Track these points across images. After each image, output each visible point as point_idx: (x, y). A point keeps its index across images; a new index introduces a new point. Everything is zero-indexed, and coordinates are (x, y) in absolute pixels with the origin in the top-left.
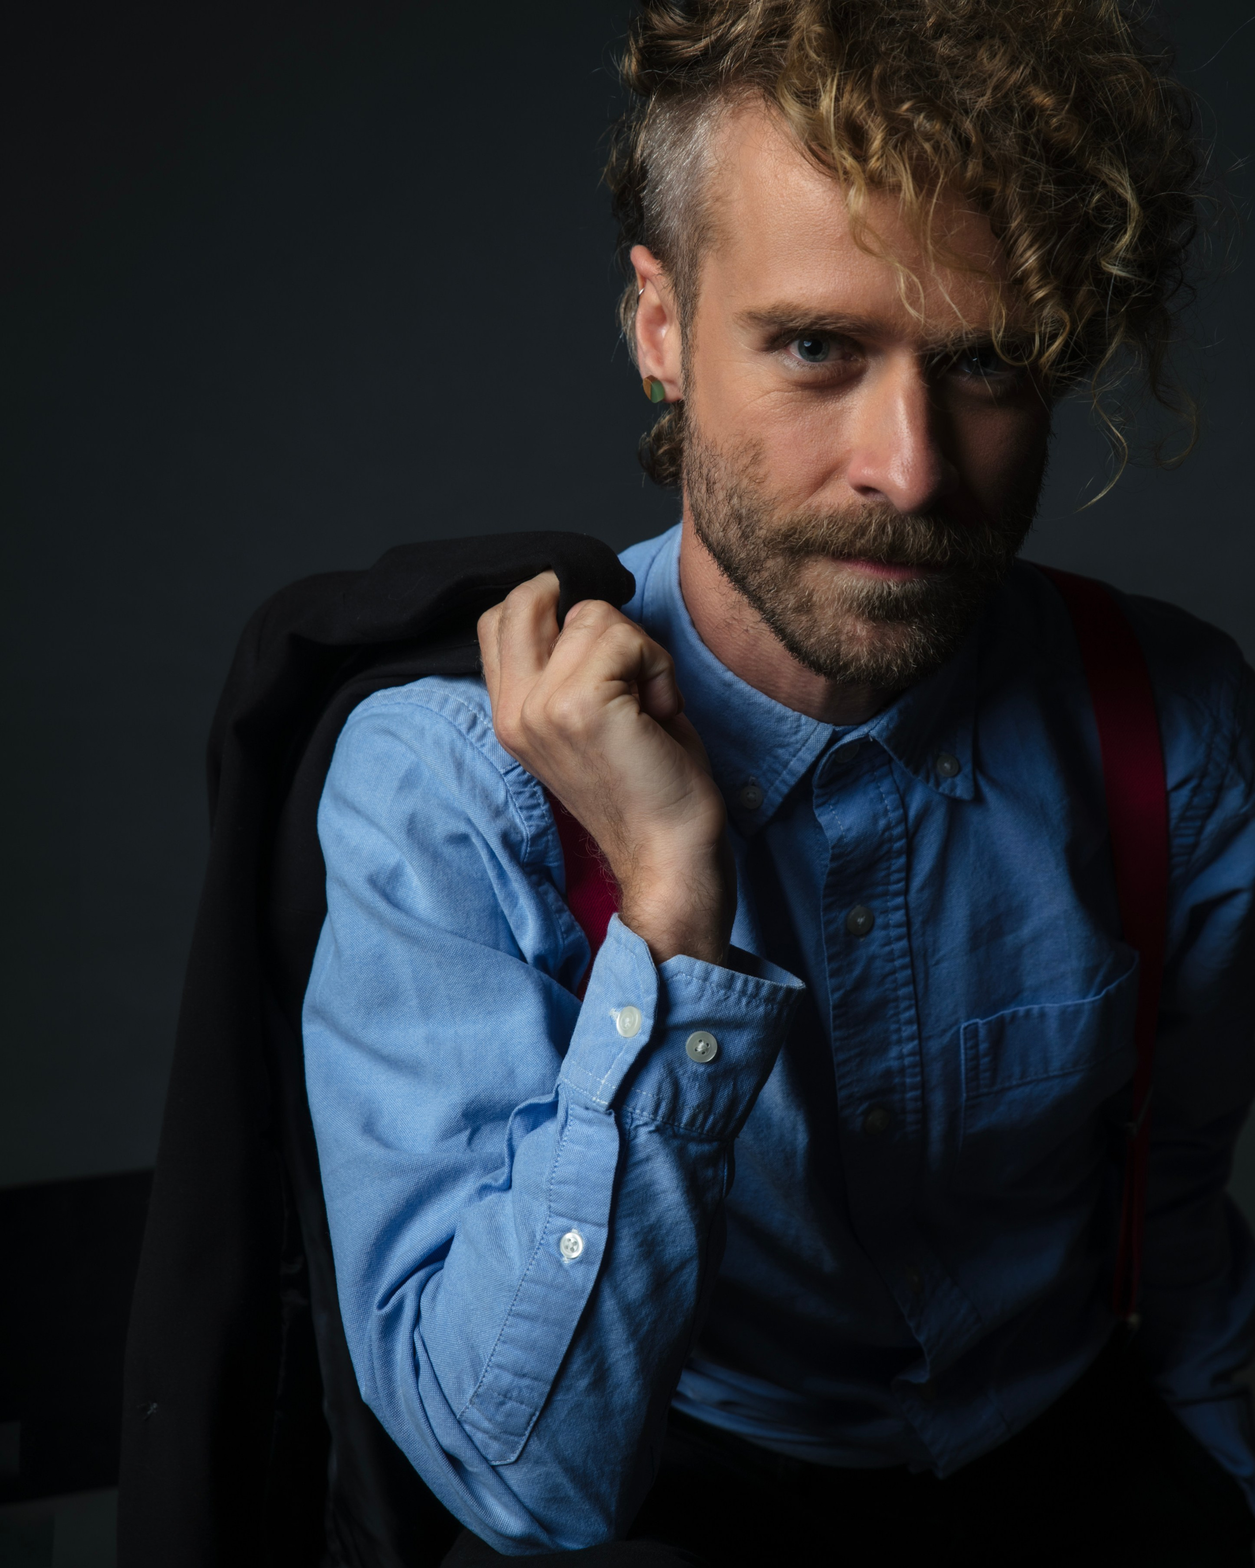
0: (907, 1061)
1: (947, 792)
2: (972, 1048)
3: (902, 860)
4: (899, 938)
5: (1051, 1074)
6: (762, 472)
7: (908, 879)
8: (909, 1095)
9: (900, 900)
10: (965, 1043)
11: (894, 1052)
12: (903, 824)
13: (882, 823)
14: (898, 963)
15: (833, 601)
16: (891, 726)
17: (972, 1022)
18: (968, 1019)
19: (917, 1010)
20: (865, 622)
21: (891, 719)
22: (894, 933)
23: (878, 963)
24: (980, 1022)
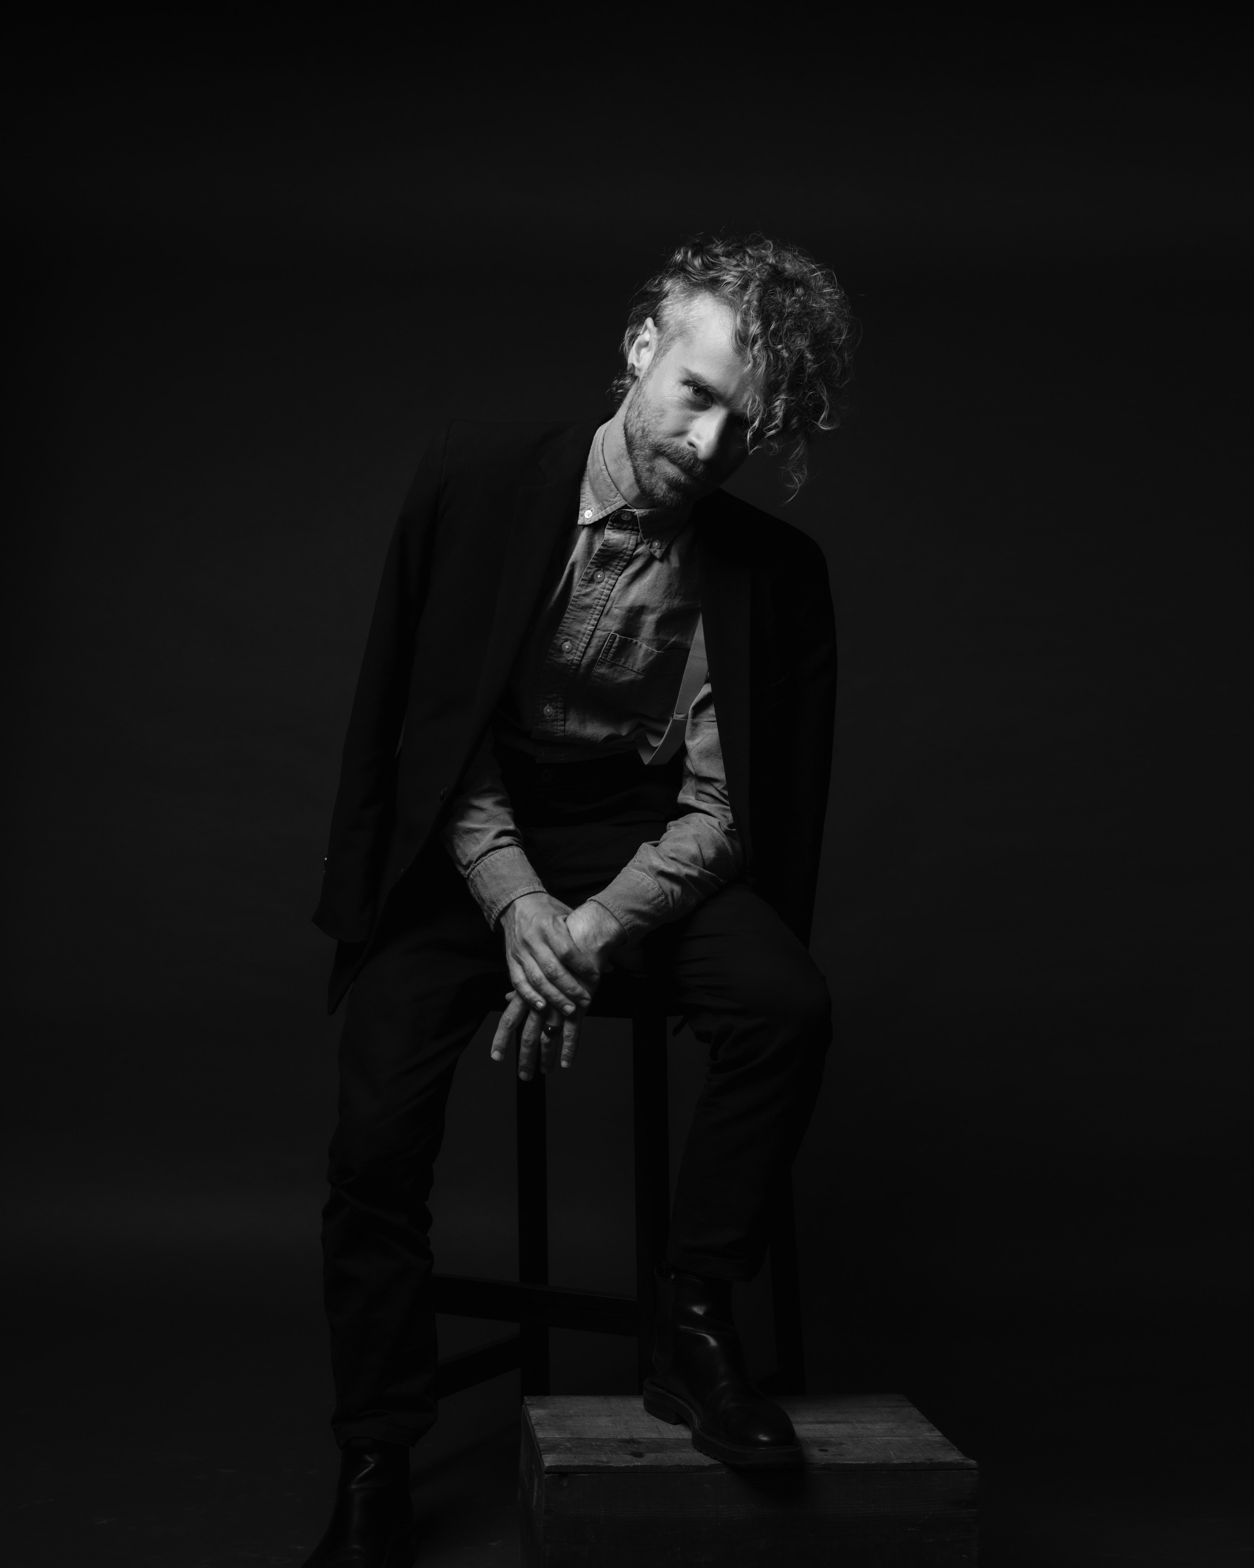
0: (588, 632)
1: (652, 551)
2: (611, 642)
3: (625, 564)
4: (608, 589)
5: (634, 670)
6: (662, 420)
7: (623, 571)
8: (581, 644)
9: (616, 577)
10: (609, 640)
11: (585, 626)
12: (632, 552)
13: (625, 546)
14: (603, 597)
15: (661, 473)
16: (644, 514)
17: (615, 634)
18: (615, 632)
19: (600, 617)
20: (667, 484)
21: (645, 512)
22: (607, 586)
23: (596, 592)
24: (618, 635)
